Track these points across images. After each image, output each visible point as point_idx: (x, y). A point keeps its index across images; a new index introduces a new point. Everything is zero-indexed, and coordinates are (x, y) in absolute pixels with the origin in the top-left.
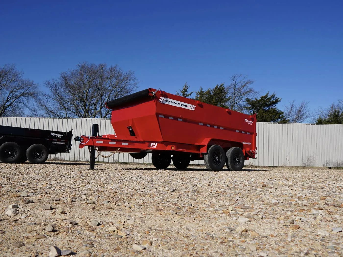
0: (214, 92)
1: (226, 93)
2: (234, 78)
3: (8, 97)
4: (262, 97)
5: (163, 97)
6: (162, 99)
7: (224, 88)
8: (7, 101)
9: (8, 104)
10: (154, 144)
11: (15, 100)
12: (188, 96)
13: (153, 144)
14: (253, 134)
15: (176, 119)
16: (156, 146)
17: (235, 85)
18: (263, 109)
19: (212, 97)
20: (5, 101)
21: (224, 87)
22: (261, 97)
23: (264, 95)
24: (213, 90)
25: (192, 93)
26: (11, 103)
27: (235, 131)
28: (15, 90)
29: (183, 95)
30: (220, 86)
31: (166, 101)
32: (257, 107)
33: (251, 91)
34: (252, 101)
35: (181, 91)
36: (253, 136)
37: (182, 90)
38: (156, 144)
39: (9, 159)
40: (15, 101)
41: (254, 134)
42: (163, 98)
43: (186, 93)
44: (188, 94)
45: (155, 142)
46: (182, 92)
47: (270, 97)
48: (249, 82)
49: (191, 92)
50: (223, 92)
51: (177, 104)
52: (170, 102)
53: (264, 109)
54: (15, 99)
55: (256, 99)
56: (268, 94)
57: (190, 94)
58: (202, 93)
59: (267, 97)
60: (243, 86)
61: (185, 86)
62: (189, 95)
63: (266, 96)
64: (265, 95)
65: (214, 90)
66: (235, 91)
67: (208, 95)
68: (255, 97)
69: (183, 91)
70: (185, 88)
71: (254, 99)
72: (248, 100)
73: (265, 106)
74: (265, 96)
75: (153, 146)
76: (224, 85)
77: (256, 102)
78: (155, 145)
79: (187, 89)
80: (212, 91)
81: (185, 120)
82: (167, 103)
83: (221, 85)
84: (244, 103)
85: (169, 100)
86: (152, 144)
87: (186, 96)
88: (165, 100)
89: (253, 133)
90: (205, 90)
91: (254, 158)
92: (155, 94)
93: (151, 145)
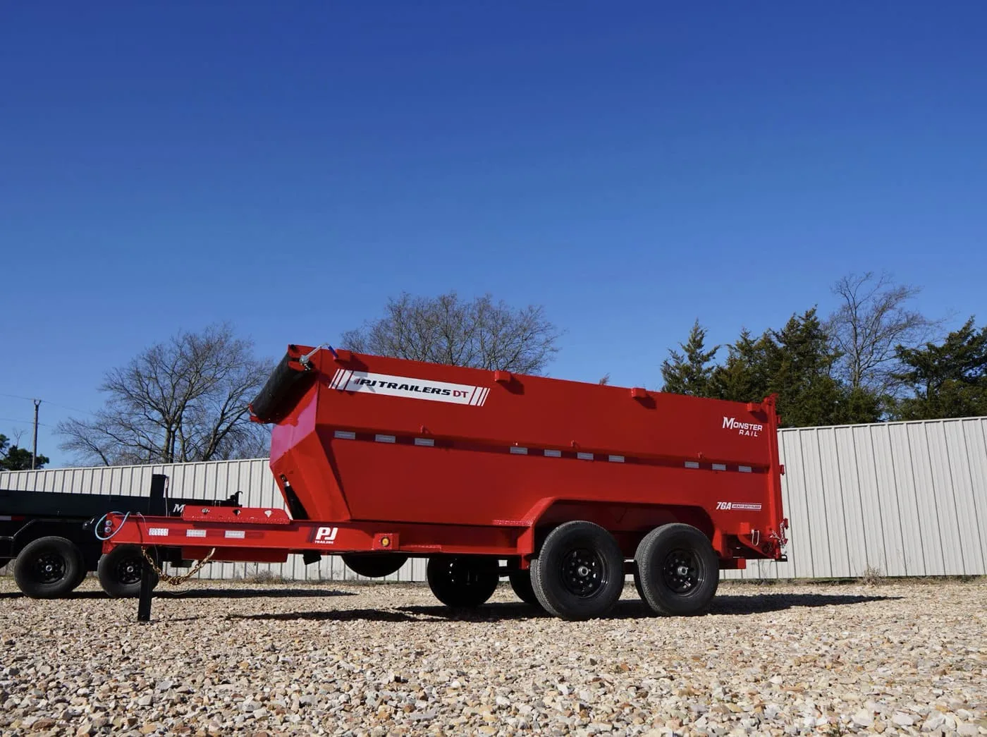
0: (784, 337)
1: (825, 338)
2: (843, 288)
3: (223, 411)
4: (951, 337)
5: (346, 369)
6: (343, 378)
7: (818, 324)
8: (222, 421)
9: (223, 427)
10: (328, 530)
11: (240, 415)
12: (706, 359)
13: (324, 531)
14: (768, 473)
15: (406, 439)
16: (333, 537)
17: (852, 307)
18: (961, 378)
19: (779, 355)
20: (218, 422)
21: (816, 319)
22: (947, 336)
23: (957, 328)
24: (780, 334)
25: (716, 349)
26: (230, 426)
27: (679, 463)
28: (240, 389)
29: (691, 358)
30: (805, 318)
31: (362, 383)
32: (936, 372)
33: (912, 322)
34: (918, 353)
35: (684, 347)
36: (770, 476)
37: (686, 343)
38: (335, 530)
39: (46, 588)
40: (238, 418)
41: (771, 470)
42: (348, 373)
43: (698, 351)
44: (705, 353)
45: (331, 525)
46: (687, 350)
47: (981, 332)
48: (902, 294)
49: (713, 349)
50: (816, 337)
51: (406, 388)
52: (378, 384)
53: (967, 375)
54: (238, 414)
55: (931, 347)
56: (970, 323)
57: (712, 354)
58: (746, 348)
59: (969, 334)
60: (882, 311)
61: (696, 331)
62: (708, 355)
63: (965, 333)
64: (960, 329)
65: (784, 334)
66: (855, 328)
67: (767, 349)
68: (929, 339)
69: (689, 346)
70: (695, 337)
71: (924, 349)
72: (902, 353)
73: (966, 365)
74: (961, 333)
75: (323, 538)
76: (817, 314)
77: (930, 354)
78: (330, 536)
79: (702, 338)
80: (777, 336)
81: (443, 443)
82: (364, 389)
83: (808, 316)
84: (892, 363)
85: (371, 377)
86: (321, 529)
87: (699, 362)
88: (354, 378)
89: (768, 468)
90: (756, 336)
91: (776, 560)
92: (310, 364)
93: (318, 537)
